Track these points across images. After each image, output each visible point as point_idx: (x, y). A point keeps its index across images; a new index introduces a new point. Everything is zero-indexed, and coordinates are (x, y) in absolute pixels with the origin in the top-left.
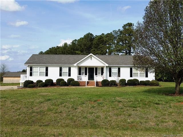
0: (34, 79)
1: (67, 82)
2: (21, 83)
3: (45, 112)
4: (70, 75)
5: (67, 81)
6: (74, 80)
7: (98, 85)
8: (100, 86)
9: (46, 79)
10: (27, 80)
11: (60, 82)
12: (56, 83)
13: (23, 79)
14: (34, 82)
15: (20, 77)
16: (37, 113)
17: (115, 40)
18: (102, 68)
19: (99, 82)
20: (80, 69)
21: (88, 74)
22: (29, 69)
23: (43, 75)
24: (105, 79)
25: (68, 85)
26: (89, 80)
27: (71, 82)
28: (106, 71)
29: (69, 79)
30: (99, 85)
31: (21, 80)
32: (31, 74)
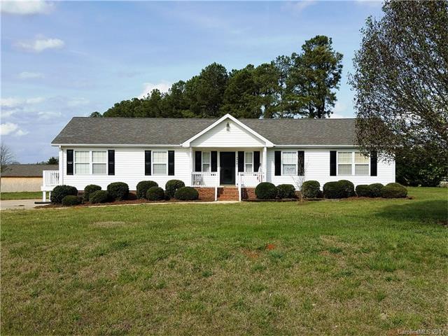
0: (79, 182)
1: (164, 189)
2: (44, 193)
3: (113, 284)
4: (171, 172)
5: (166, 188)
6: (183, 184)
7: (247, 197)
8: (253, 201)
9: (110, 183)
10: (61, 184)
11: (148, 191)
12: (135, 193)
13: (48, 182)
14: (78, 189)
15: (42, 177)
16: (90, 288)
17: (281, 82)
18: (255, 152)
19: (250, 189)
20: (198, 155)
21: (219, 169)
22: (65, 155)
23: (103, 172)
24: (264, 180)
25: (167, 199)
26: (221, 183)
27: (176, 191)
28: (267, 161)
29: (171, 181)
30: (250, 198)
31: (44, 185)
32: (70, 171)
